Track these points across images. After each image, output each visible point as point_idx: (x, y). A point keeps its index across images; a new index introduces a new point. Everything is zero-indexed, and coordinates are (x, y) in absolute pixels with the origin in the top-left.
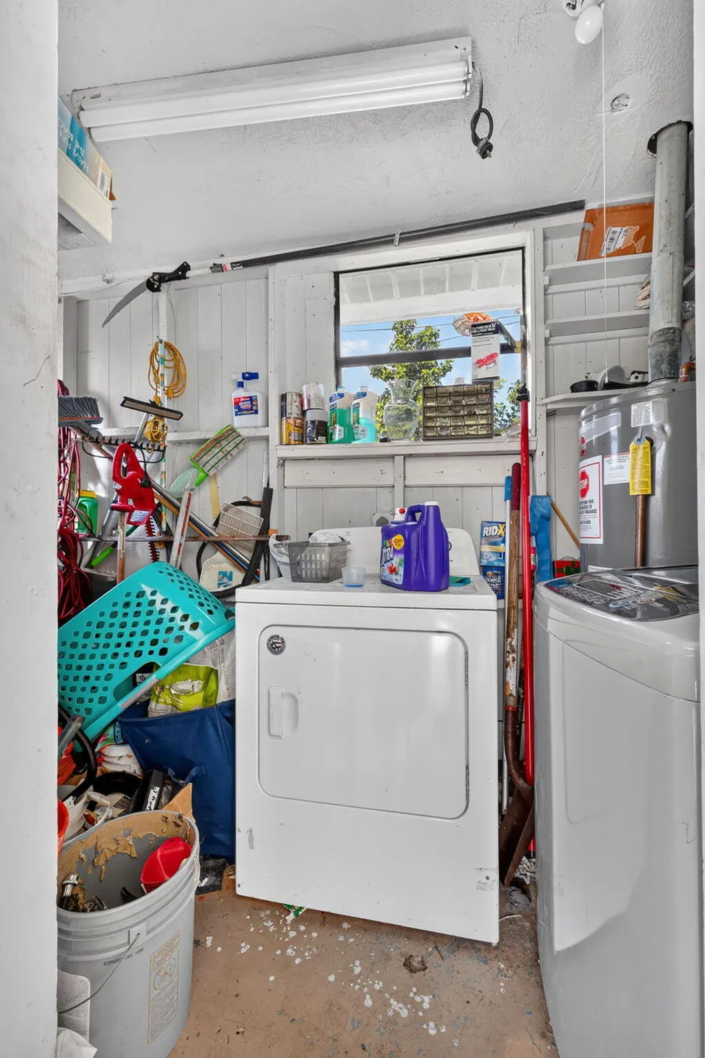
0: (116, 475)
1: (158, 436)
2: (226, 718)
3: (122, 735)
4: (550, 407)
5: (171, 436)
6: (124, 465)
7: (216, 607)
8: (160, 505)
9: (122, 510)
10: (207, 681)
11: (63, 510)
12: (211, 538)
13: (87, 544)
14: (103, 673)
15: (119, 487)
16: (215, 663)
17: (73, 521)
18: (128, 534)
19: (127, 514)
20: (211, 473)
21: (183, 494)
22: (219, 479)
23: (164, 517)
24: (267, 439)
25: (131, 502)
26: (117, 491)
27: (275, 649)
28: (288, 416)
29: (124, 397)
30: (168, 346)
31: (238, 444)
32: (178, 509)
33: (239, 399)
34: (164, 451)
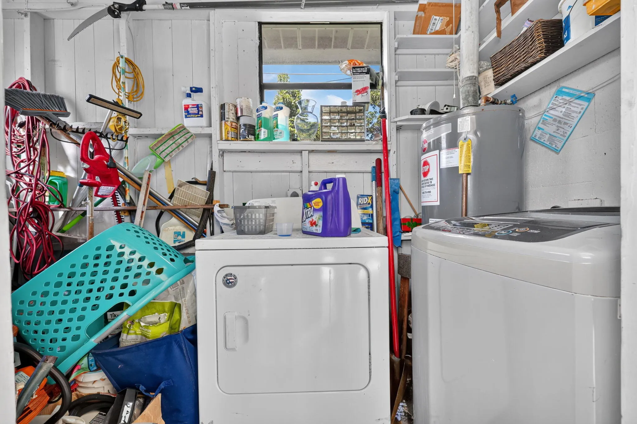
0: (84, 157)
1: (121, 129)
2: (189, 340)
3: (96, 363)
4: (399, 123)
5: (131, 131)
6: (91, 150)
7: (176, 256)
8: (124, 182)
9: (90, 185)
10: (172, 313)
11: (33, 185)
12: (168, 207)
13: (58, 214)
14: (75, 316)
15: (86, 166)
16: (176, 298)
17: (44, 195)
18: (96, 205)
19: (95, 189)
20: (167, 159)
21: (143, 174)
22: (173, 165)
23: (128, 192)
24: (210, 136)
25: (98, 179)
26: (85, 169)
27: (228, 283)
28: (226, 120)
29: (90, 95)
30: (128, 61)
31: (189, 138)
32: (140, 186)
33: (188, 105)
34: (126, 141)
